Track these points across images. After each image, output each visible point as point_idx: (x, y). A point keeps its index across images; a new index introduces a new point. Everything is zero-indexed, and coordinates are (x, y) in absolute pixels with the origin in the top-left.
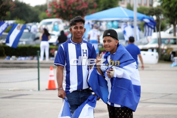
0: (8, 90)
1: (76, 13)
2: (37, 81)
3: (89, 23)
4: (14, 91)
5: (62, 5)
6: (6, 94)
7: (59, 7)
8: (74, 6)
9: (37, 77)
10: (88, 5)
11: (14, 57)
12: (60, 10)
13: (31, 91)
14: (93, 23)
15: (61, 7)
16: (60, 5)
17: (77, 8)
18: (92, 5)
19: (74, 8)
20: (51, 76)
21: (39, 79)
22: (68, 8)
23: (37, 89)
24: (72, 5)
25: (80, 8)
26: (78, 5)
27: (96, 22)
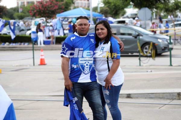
0: (12, 66)
1: (50, 12)
2: (33, 59)
3: (59, 19)
4: (17, 66)
5: (41, 7)
6: (12, 68)
7: (38, 8)
8: (49, 7)
9: (32, 57)
10: (59, 7)
11: (7, 43)
12: (39, 10)
13: (28, 66)
14: (62, 20)
15: (39, 9)
16: (39, 7)
17: (51, 9)
18: (61, 7)
19: (49, 9)
20: (42, 56)
21: (34, 58)
22: (44, 10)
23: (33, 65)
24: (47, 7)
25: (53, 9)
26: (52, 7)
27: (65, 18)
